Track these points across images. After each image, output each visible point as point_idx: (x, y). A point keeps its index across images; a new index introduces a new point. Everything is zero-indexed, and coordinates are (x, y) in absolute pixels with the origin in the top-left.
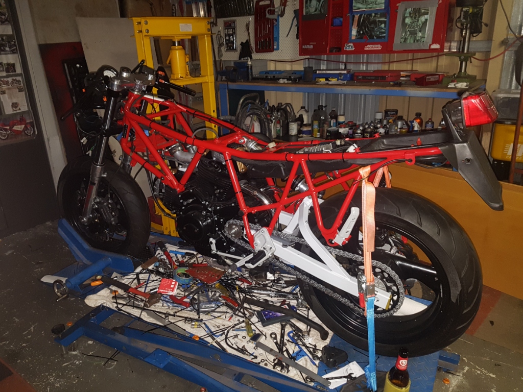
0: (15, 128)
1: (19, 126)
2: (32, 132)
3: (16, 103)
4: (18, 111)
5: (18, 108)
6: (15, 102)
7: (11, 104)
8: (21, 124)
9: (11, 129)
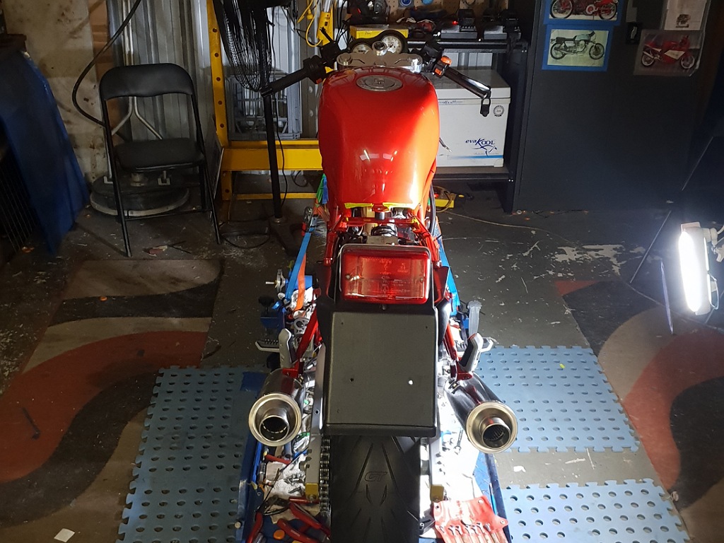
0: (669, 53)
1: (676, 52)
2: (691, 66)
3: (686, 16)
4: (684, 29)
5: (686, 25)
6: (685, 13)
7: (678, 16)
8: (680, 50)
9: (661, 54)
